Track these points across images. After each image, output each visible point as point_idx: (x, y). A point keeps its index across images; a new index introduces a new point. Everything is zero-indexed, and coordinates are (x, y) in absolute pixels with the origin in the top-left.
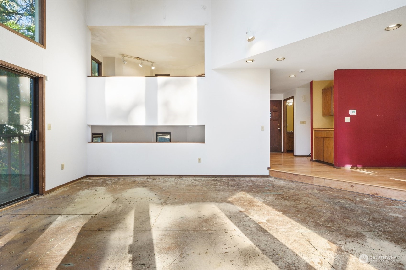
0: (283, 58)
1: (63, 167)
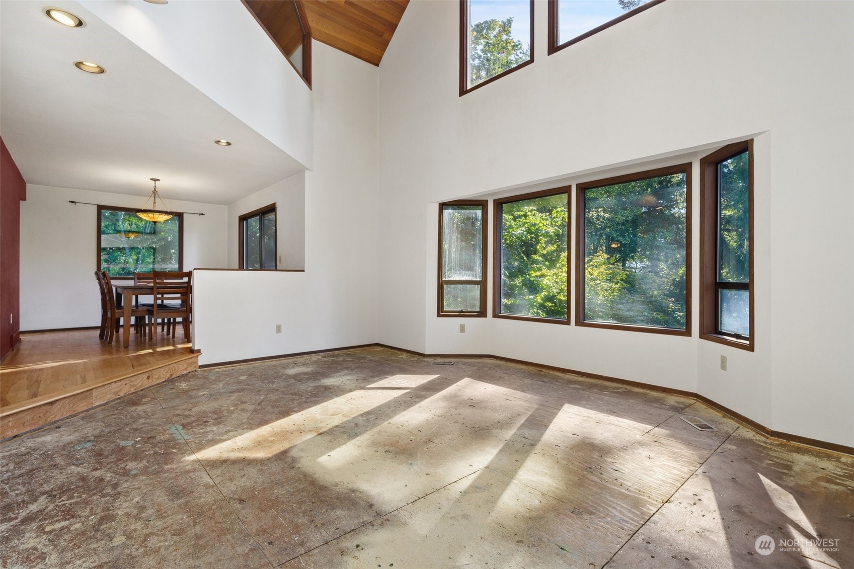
0: (98, 67)
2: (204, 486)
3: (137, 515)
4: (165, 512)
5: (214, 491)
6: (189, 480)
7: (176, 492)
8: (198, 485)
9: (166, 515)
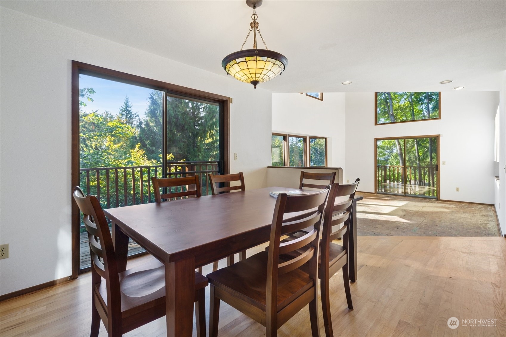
1: (458, 190)
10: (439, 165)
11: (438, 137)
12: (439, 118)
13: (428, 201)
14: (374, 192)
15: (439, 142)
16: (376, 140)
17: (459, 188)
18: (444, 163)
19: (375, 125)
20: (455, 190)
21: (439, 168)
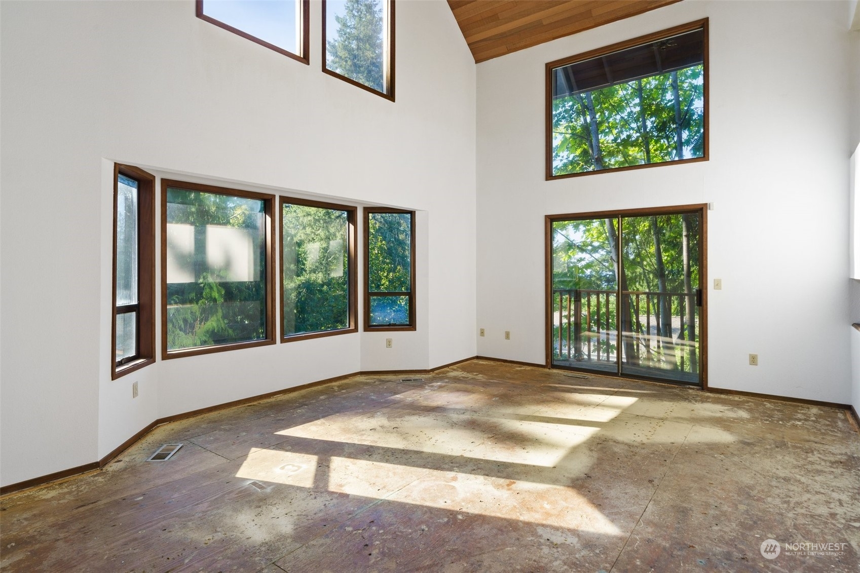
1: (753, 360)
2: (659, 505)
3: (722, 515)
4: (702, 505)
5: (657, 497)
6: (663, 517)
7: (682, 514)
8: (663, 508)
9: (703, 503)
10: (704, 291)
11: (701, 209)
12: (704, 157)
13: (677, 391)
14: (543, 362)
15: (704, 225)
16: (549, 221)
17: (756, 355)
18: (718, 285)
19: (547, 179)
20: (747, 361)
21: (704, 297)
